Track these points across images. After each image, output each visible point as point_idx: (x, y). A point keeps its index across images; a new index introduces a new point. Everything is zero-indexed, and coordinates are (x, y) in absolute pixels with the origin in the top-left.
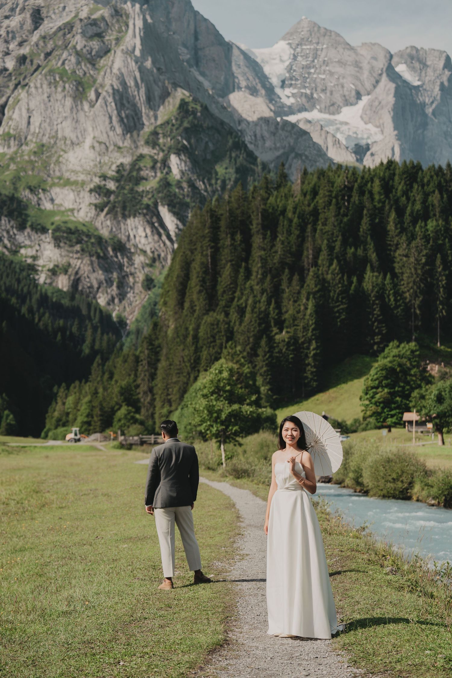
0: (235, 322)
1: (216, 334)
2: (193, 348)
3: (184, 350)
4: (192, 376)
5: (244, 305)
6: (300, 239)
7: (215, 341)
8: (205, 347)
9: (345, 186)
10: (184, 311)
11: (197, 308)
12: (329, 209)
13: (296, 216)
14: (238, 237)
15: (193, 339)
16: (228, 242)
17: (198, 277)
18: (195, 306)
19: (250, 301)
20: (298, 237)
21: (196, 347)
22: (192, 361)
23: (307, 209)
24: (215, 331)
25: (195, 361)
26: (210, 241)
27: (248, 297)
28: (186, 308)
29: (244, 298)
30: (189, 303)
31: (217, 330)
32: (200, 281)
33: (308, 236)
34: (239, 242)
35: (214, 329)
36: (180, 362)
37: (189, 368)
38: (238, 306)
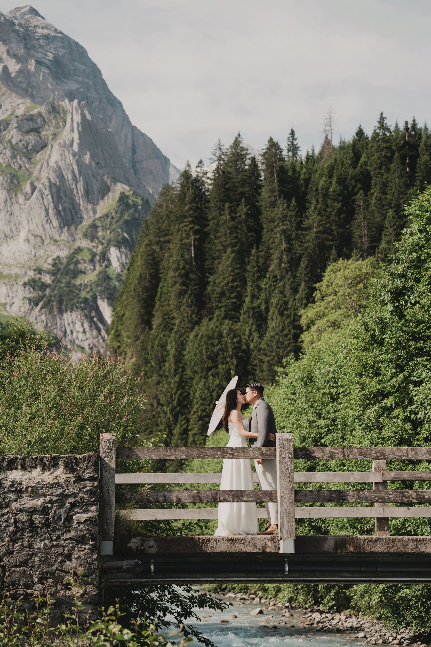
0: (250, 334)
1: (217, 355)
2: (177, 379)
3: (158, 383)
4: (176, 431)
5: (263, 307)
6: (343, 216)
7: (216, 367)
8: (197, 377)
9: (406, 143)
10: (153, 331)
11: (177, 322)
12: (388, 170)
13: (334, 180)
14: (243, 209)
15: (176, 364)
16: (226, 216)
17: (177, 269)
18: (173, 318)
19: (274, 301)
20: (339, 212)
21: (181, 378)
22: (175, 403)
23: (351, 171)
24: (215, 350)
25: (179, 403)
26: (192, 222)
27: (270, 294)
28: (154, 327)
29: (263, 296)
30: (161, 319)
31: (218, 347)
32: (181, 276)
33: (360, 206)
34: (244, 216)
35: (213, 345)
36: (152, 405)
37: (169, 415)
38: (254, 308)
